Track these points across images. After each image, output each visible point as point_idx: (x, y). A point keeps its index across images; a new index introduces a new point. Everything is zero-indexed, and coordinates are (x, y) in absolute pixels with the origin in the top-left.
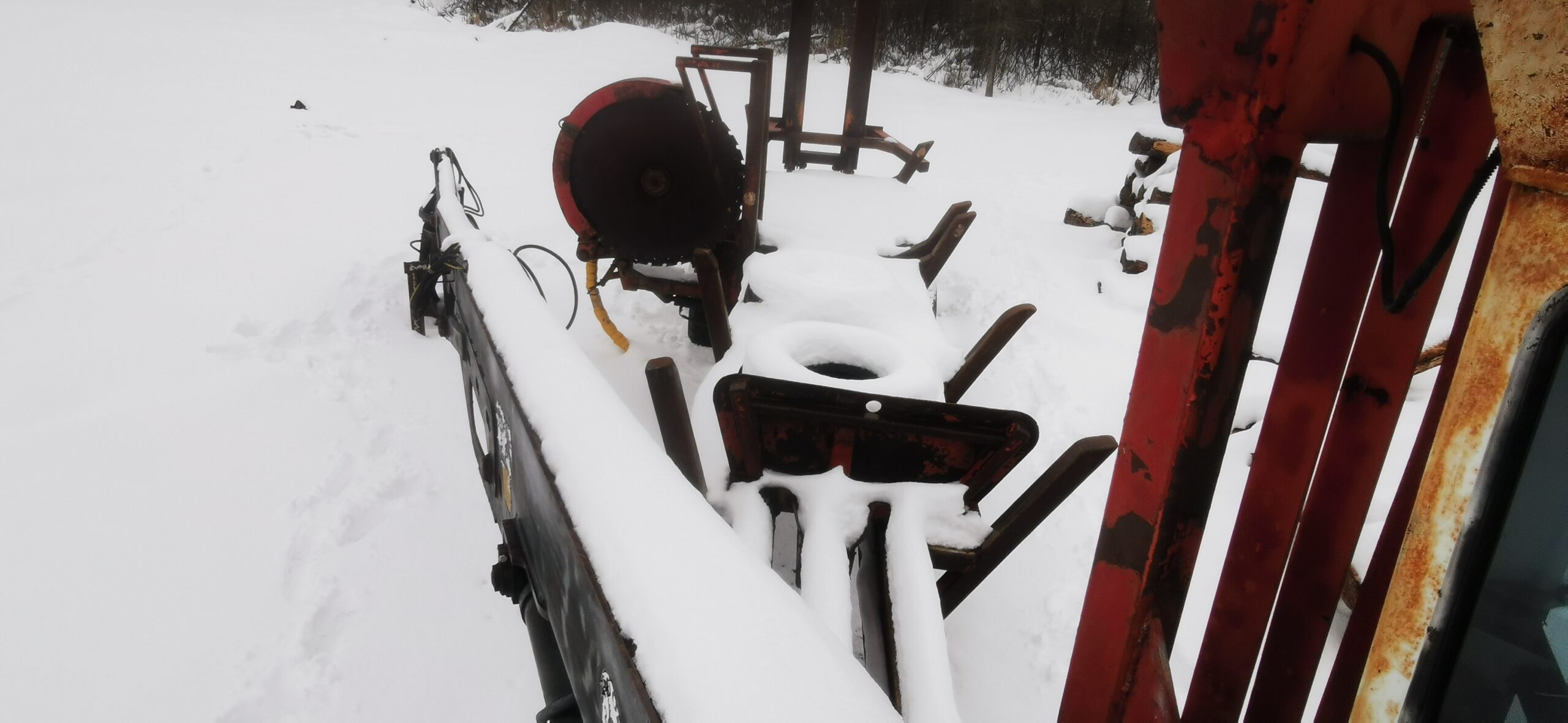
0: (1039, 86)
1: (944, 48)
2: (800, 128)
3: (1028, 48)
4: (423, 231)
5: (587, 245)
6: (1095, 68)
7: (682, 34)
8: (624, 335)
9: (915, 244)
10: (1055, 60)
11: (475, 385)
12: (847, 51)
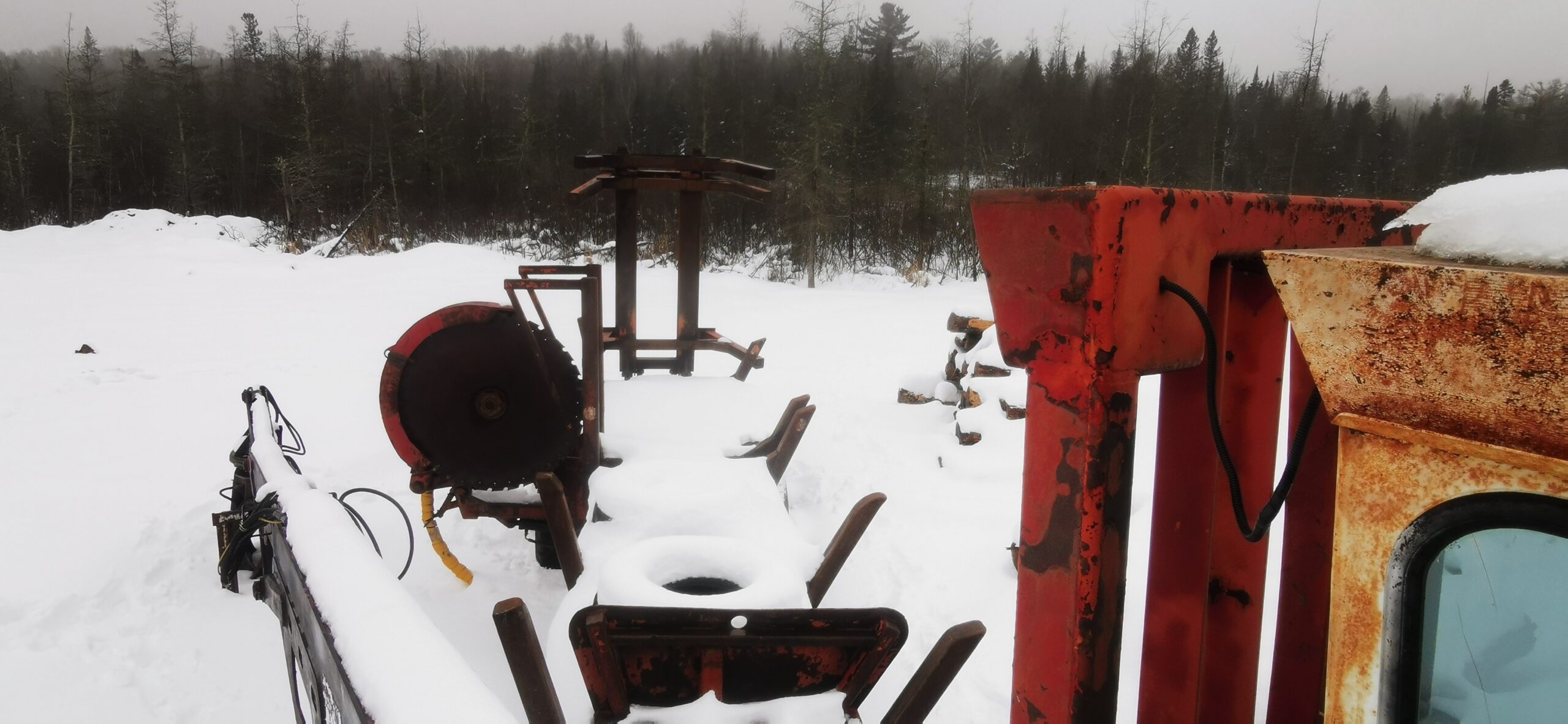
0: (856, 275)
1: (765, 246)
2: (634, 335)
3: (842, 241)
4: (235, 477)
5: (421, 476)
6: (904, 255)
7: (509, 250)
8: (467, 567)
9: (760, 441)
10: (868, 250)
11: (298, 655)
12: (672, 255)
